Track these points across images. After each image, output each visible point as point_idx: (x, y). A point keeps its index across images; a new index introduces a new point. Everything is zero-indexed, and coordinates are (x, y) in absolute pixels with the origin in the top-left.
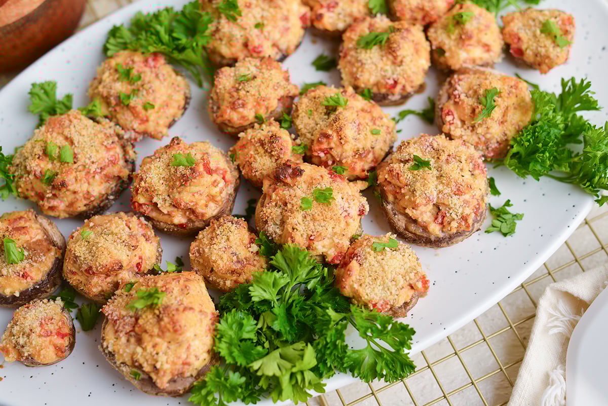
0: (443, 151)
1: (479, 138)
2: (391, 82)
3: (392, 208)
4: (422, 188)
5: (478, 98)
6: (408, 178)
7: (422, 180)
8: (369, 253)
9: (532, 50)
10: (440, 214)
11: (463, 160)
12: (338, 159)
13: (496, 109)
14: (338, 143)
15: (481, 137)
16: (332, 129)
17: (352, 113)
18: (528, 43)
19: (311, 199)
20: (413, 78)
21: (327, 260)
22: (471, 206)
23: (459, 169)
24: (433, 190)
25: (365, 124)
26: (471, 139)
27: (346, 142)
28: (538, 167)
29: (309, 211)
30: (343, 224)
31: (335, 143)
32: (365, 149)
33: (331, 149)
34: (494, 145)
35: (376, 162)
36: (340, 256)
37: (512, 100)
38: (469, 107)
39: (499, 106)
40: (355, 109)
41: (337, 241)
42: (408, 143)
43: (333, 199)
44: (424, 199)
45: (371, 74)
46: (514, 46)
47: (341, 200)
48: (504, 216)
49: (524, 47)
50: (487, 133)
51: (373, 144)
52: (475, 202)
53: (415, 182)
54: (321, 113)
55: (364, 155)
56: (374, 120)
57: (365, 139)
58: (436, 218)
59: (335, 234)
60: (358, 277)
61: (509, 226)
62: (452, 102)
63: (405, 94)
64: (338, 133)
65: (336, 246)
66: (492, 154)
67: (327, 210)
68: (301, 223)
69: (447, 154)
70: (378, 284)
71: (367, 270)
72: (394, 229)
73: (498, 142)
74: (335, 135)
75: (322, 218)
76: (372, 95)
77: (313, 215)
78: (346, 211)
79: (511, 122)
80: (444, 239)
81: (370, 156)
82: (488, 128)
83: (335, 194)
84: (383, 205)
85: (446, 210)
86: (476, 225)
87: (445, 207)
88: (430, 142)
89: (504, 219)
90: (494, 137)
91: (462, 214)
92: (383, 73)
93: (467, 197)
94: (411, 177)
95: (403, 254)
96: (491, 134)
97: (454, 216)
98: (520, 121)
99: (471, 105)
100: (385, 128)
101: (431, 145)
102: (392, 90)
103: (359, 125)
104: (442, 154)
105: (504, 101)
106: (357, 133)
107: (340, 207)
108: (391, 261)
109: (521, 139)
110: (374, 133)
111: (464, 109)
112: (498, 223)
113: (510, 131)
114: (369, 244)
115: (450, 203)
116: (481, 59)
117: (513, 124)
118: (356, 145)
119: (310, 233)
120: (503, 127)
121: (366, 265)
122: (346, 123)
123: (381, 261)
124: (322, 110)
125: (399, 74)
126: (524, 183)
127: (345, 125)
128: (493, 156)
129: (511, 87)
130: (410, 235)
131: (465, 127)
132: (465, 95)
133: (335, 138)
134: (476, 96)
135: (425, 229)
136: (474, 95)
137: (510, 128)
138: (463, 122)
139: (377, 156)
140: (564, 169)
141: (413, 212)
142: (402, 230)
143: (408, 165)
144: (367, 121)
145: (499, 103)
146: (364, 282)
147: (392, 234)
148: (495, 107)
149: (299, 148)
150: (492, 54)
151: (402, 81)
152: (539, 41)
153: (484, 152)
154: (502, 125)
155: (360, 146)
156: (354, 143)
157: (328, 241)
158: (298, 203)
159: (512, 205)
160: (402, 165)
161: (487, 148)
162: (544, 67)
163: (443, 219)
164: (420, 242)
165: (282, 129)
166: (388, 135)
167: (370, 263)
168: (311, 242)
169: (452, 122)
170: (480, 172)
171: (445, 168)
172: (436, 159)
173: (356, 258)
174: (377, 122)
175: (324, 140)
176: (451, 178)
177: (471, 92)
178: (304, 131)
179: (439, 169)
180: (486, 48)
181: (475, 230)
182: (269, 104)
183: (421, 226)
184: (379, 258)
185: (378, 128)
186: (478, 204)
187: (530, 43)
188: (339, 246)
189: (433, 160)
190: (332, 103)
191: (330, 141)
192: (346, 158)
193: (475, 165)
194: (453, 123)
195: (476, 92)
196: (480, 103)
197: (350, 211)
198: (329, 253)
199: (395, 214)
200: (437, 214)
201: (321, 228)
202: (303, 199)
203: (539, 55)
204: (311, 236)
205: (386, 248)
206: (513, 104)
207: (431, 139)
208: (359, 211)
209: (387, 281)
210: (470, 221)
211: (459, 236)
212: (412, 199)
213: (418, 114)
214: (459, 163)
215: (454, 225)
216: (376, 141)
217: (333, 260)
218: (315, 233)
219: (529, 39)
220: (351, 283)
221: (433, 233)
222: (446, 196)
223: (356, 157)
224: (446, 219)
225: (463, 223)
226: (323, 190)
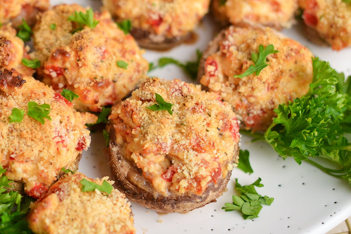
0: (192, 98)
1: (241, 101)
2: (155, 17)
3: (118, 151)
4: (156, 132)
5: (250, 54)
6: (143, 118)
7: (158, 124)
8: (74, 190)
9: (328, 19)
10: (170, 168)
11: (213, 114)
12: (70, 83)
13: (267, 68)
14: (74, 65)
15: (243, 99)
16: (71, 48)
17: (100, 37)
18: (325, 10)
19: (23, 112)
20: (183, 19)
21: (25, 188)
22: (210, 169)
23: (205, 123)
24: (168, 137)
25: (112, 53)
26: (231, 99)
27: (84, 65)
28: (302, 147)
29: (17, 126)
30: (53, 150)
31: (71, 64)
32: (104, 79)
33: (65, 69)
34: (256, 111)
35: (115, 99)
36: (43, 189)
37: (289, 66)
38: (237, 61)
39: (272, 67)
40: (106, 36)
41: (41, 168)
42: (154, 81)
43: (49, 118)
44: (155, 145)
45: (135, 5)
46: (308, 12)
47: (58, 123)
48: (249, 195)
49: (319, 14)
50: (251, 96)
51: (116, 77)
52: (216, 165)
53: (149, 124)
54: (65, 30)
55: (101, 85)
56: (124, 52)
57: (108, 69)
58: (165, 173)
59: (42, 159)
60: (53, 212)
61: (252, 208)
62: (219, 53)
63: (170, 37)
64: (77, 52)
65: (40, 174)
66: (252, 122)
67: (38, 129)
68: (5, 136)
69: (194, 102)
70: (75, 225)
71: (66, 207)
72: (114, 175)
73: (262, 110)
74: (73, 54)
75: (30, 136)
76: (131, 29)
77: (21, 131)
78: (61, 137)
79: (283, 89)
80: (169, 199)
81: (109, 90)
82: (253, 89)
83: (52, 114)
84: (108, 146)
85: (179, 165)
86: (211, 193)
87: (178, 162)
88: (180, 86)
89: (248, 198)
90: (258, 103)
91: (196, 173)
92: (149, 7)
93: (207, 157)
94: (147, 118)
95: (115, 202)
96: (256, 97)
97: (186, 173)
98: (293, 91)
99: (240, 60)
100: (134, 64)
101: (180, 90)
102: (155, 28)
103: (104, 52)
104: (190, 100)
105: (279, 63)
106: (99, 60)
107: (54, 129)
108: (98, 205)
109: (289, 109)
110: (120, 65)
111: (230, 62)
112: (240, 201)
113: (279, 100)
114: (78, 181)
115: (185, 157)
116: (267, 18)
117: (285, 93)
118: (95, 72)
119: (12, 150)
120: (271, 93)
121: (67, 201)
122: (89, 44)
123: (85, 202)
124: (68, 27)
125: (167, 11)
126: (284, 167)
127: (87, 46)
128: (253, 125)
129: (292, 50)
130: (131, 186)
131: (228, 83)
132: (236, 48)
133: (72, 57)
134: (248, 51)
135: (149, 182)
136: (246, 50)
137: (280, 96)
138: (226, 77)
139: (117, 92)
140: (332, 156)
141: (139, 159)
142: (122, 178)
143: (146, 104)
144: (116, 50)
145: (272, 64)
146: (59, 220)
147: (110, 179)
148: (266, 66)
149: (30, 62)
150: (280, 15)
151: (168, 19)
152: (337, 10)
153: (244, 118)
154: (271, 91)
155: (99, 74)
156: (93, 69)
157: (32, 166)
158: (7, 113)
159: (263, 186)
160: (140, 102)
161: (248, 114)
162: (338, 42)
163: (173, 175)
164: (141, 198)
165: (17, 38)
166: (137, 73)
167: (72, 201)
168: (11, 161)
169: (212, 73)
170: (231, 134)
171: (190, 117)
172: (181, 105)
173: (58, 192)
174: (128, 56)
175: (60, 57)
176: (193, 128)
177: (243, 46)
178: (41, 45)
179: (181, 116)
180: (275, 7)
181: (208, 199)
182: (10, 7)
183: (146, 179)
184: (85, 198)
185: (126, 62)
186: (219, 169)
187: (328, 11)
188: (43, 175)
189: (177, 105)
190: (79, 19)
191: (66, 59)
192: (79, 83)
193: (226, 125)
194: (213, 75)
195: (248, 46)
196: (250, 59)
197: (66, 138)
198: (29, 180)
199: (119, 159)
200: (168, 168)
201: (25, 147)
202: (14, 110)
203: (334, 26)
204: (13, 153)
205: (96, 190)
206: (290, 70)
207: (183, 83)
208: (79, 144)
209: (86, 225)
210: (204, 184)
211: (188, 201)
212: (142, 142)
213: (181, 66)
214: (207, 116)
215: (184, 184)
216: (121, 74)
217: (33, 190)
218: (17, 152)
219: (327, 7)
220: (43, 217)
221: (157, 189)
222: (181, 148)
223: (91, 85)
224: (176, 175)
225: (195, 185)
226: (40, 106)
